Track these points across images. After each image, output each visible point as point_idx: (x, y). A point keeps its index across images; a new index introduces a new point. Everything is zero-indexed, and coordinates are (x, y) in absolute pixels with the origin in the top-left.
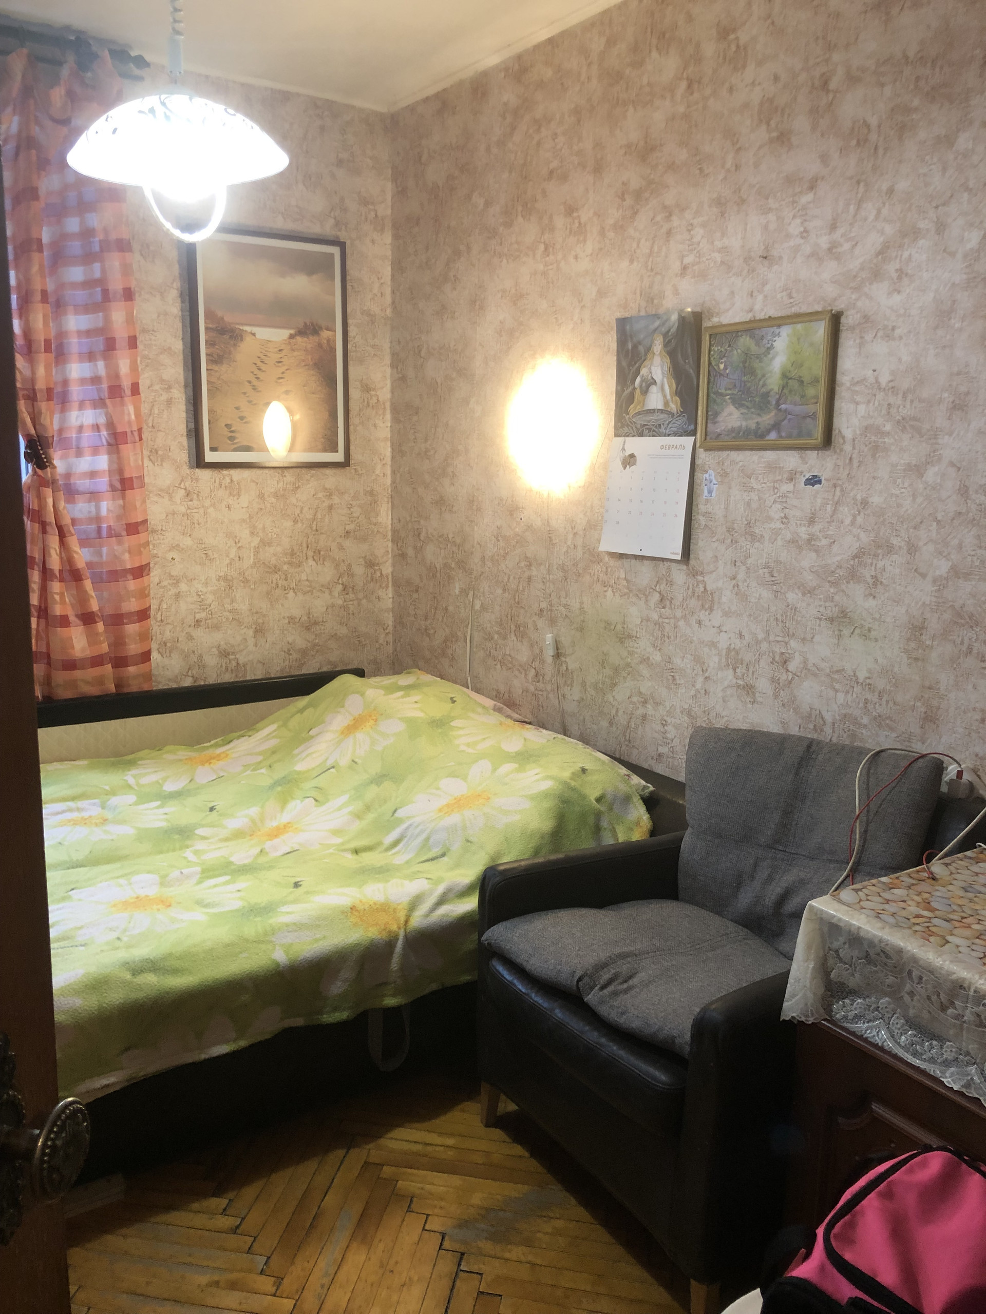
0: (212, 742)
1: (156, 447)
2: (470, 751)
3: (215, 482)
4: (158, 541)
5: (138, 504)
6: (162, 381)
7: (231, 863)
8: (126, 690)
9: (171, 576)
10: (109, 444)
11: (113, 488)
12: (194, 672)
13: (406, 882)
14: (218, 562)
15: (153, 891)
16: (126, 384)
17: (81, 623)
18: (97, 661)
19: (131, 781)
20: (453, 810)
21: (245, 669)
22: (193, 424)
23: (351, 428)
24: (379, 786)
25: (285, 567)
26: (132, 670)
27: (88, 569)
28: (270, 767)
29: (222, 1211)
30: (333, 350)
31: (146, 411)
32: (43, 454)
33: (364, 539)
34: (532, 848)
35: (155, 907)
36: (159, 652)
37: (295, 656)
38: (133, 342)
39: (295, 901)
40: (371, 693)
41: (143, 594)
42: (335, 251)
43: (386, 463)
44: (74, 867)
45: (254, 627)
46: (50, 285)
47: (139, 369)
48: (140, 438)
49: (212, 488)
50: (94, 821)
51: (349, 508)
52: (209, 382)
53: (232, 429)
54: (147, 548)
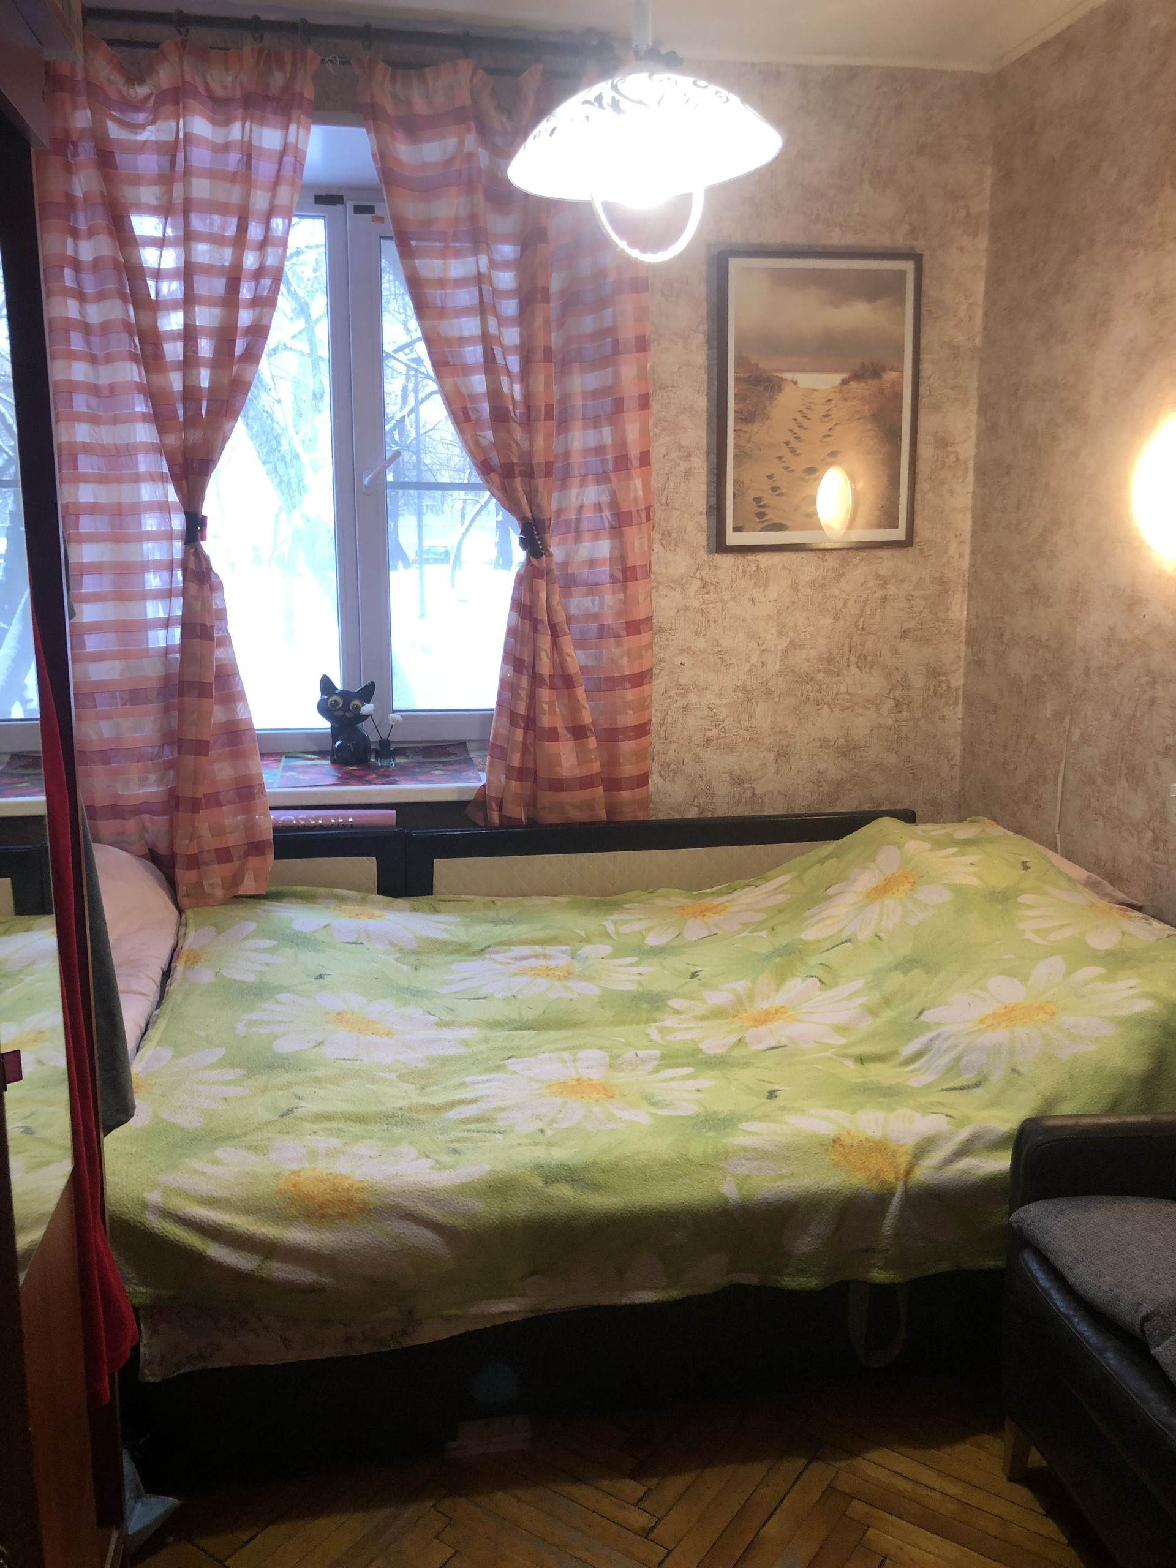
0: (715, 889)
1: (669, 528)
2: (1038, 940)
3: (738, 570)
4: (666, 643)
5: (641, 598)
6: (680, 447)
7: (699, 1051)
8: (619, 818)
9: (679, 685)
10: (612, 527)
11: (614, 580)
12: (701, 801)
13: (917, 1115)
14: (736, 669)
15: (596, 1075)
16: (634, 452)
17: (572, 737)
18: (586, 782)
19: (610, 928)
20: (999, 1024)
21: (763, 801)
22: (715, 499)
23: (918, 496)
24: (905, 974)
25: (820, 676)
26: (626, 794)
27: (582, 674)
28: (773, 929)
29: (636, 1501)
30: (899, 396)
31: (660, 486)
32: (539, 540)
33: (926, 641)
35: (595, 1095)
36: (661, 775)
37: (825, 788)
38: (644, 402)
39: (764, 1118)
40: (912, 846)
41: (643, 705)
42: (909, 266)
43: (963, 542)
44: (521, 1029)
45: (776, 750)
46: (555, 340)
47: (651, 434)
48: (648, 519)
49: (734, 577)
50: (558, 973)
51: (909, 600)
52: (736, 446)
53: (761, 504)
54: (650, 651)
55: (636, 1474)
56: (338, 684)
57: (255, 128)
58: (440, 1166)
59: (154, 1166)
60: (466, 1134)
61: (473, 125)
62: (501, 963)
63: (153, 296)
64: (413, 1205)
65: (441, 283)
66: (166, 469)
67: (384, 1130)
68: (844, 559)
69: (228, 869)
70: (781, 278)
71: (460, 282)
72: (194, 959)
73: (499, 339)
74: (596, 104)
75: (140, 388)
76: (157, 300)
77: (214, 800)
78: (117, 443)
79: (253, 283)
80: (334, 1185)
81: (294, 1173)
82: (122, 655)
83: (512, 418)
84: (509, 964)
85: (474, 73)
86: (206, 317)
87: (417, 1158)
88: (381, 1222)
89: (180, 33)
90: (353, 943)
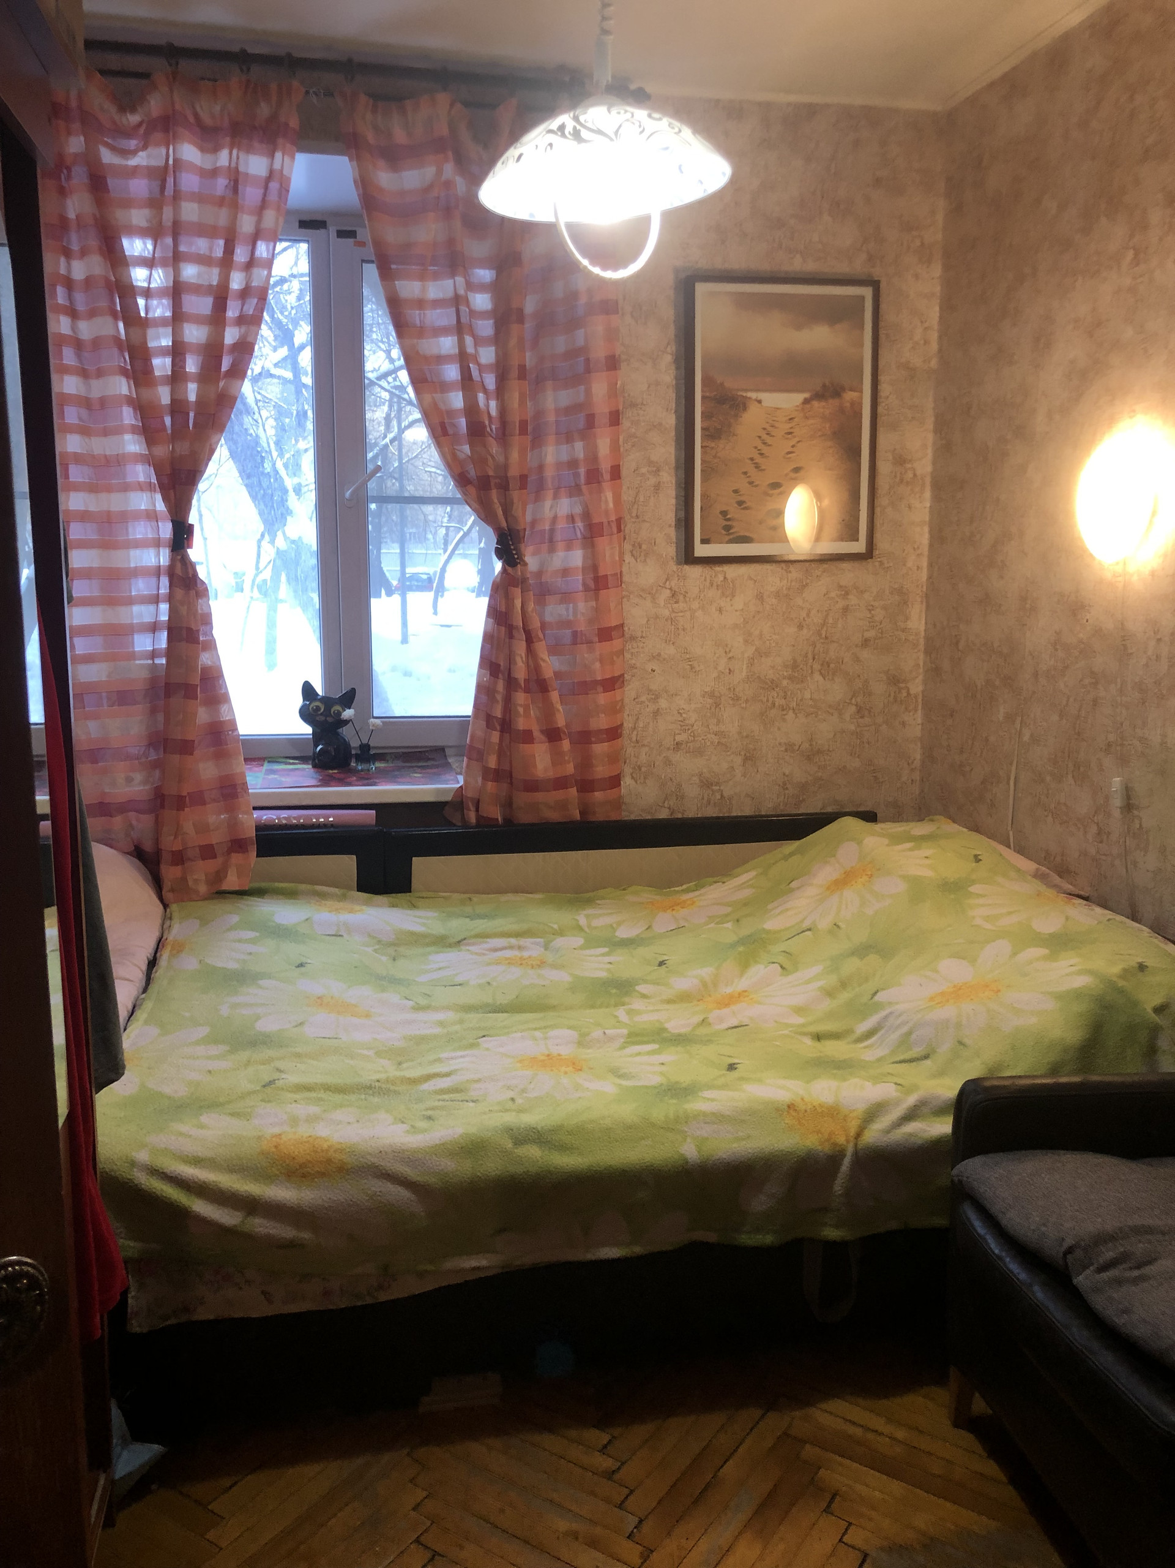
0: (684, 887)
1: (639, 540)
2: (988, 926)
3: (705, 580)
4: (636, 650)
5: (612, 605)
6: (650, 463)
7: (665, 1030)
8: (592, 818)
9: (650, 691)
10: (585, 538)
11: (586, 588)
12: (671, 803)
13: (868, 1084)
14: (705, 675)
15: (566, 1051)
16: (605, 466)
17: (546, 740)
18: (560, 783)
19: (583, 921)
20: (948, 1001)
21: (731, 803)
22: (684, 512)
23: (878, 510)
24: (862, 959)
25: (785, 682)
26: (598, 795)
27: (556, 679)
28: (738, 921)
29: (600, 1446)
30: (858, 415)
31: (630, 499)
32: (514, 550)
33: (887, 649)
34: (1048, 1063)
35: (563, 1069)
36: (633, 778)
37: (792, 791)
38: (615, 419)
39: (724, 1087)
40: (871, 842)
41: (615, 709)
42: (867, 292)
43: (921, 554)
44: (495, 1012)
45: (743, 753)
46: (529, 359)
47: (622, 449)
48: (619, 530)
49: (702, 587)
50: (531, 962)
51: (870, 611)
52: (703, 461)
53: (728, 517)
54: (622, 656)
55: (602, 1423)
56: (319, 690)
57: (242, 155)
58: (414, 1130)
59: (141, 1129)
60: (441, 1103)
61: (450, 154)
62: (476, 954)
63: (143, 314)
64: (389, 1164)
65: (420, 304)
66: (154, 480)
67: (362, 1099)
68: (807, 570)
69: (212, 865)
70: (745, 303)
71: (437, 303)
72: (179, 948)
73: (475, 358)
74: (559, 134)
75: (130, 401)
76: (146, 318)
77: (198, 799)
78: (108, 453)
79: (240, 302)
80: (314, 1146)
81: (276, 1136)
82: (110, 658)
83: (488, 432)
84: (484, 954)
85: (452, 105)
86: (195, 334)
87: (393, 1124)
88: (358, 1181)
89: (171, 65)
90: (333, 935)
